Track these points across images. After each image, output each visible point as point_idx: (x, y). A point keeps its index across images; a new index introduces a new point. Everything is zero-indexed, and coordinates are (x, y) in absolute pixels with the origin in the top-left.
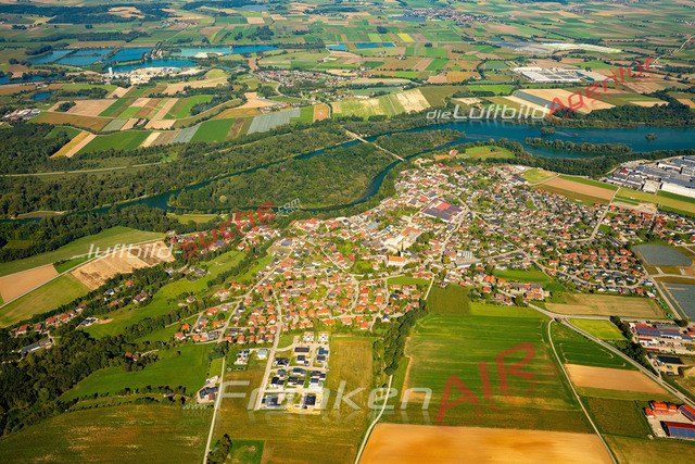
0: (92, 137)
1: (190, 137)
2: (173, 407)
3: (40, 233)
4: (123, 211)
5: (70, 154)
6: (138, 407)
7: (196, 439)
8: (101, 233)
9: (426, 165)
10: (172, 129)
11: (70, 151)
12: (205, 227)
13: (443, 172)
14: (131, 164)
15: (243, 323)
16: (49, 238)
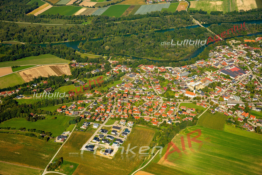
0: (50, 6)
1: (102, 13)
2: (43, 141)
3: (10, 51)
4: (53, 47)
5: (36, 15)
6: (26, 137)
7: (47, 156)
8: (39, 56)
9: (236, 45)
10: (94, 7)
11: (36, 13)
12: (92, 61)
13: (244, 49)
14: (66, 23)
15: (93, 110)
16: (13, 54)
